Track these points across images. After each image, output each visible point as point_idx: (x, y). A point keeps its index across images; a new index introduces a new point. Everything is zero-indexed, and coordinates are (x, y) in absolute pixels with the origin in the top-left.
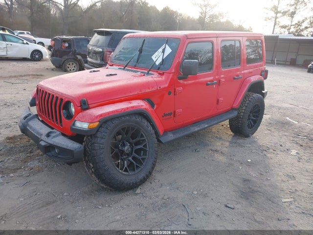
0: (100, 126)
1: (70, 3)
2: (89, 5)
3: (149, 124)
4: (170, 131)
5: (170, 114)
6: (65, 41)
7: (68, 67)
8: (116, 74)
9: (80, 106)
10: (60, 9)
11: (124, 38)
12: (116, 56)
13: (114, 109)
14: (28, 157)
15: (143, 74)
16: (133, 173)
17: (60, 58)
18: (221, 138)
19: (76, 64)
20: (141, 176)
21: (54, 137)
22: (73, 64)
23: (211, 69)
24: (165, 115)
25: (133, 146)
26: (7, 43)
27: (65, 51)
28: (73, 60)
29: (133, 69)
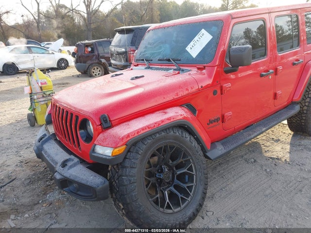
0: (128, 151)
1: (92, 9)
2: (110, 9)
3: (192, 138)
4: (217, 142)
5: (217, 120)
6: (87, 46)
7: (93, 72)
8: (143, 76)
9: (100, 125)
10: (83, 17)
11: (149, 31)
12: (140, 54)
13: (144, 125)
14: (47, 186)
15: (177, 72)
16: (179, 209)
17: (84, 64)
18: (279, 140)
19: (101, 68)
20: (189, 212)
21: (71, 167)
22: (97, 68)
23: (265, 55)
24: (211, 122)
25: (174, 171)
26: (33, 55)
27: (88, 56)
28: (97, 64)
29: (162, 67)
